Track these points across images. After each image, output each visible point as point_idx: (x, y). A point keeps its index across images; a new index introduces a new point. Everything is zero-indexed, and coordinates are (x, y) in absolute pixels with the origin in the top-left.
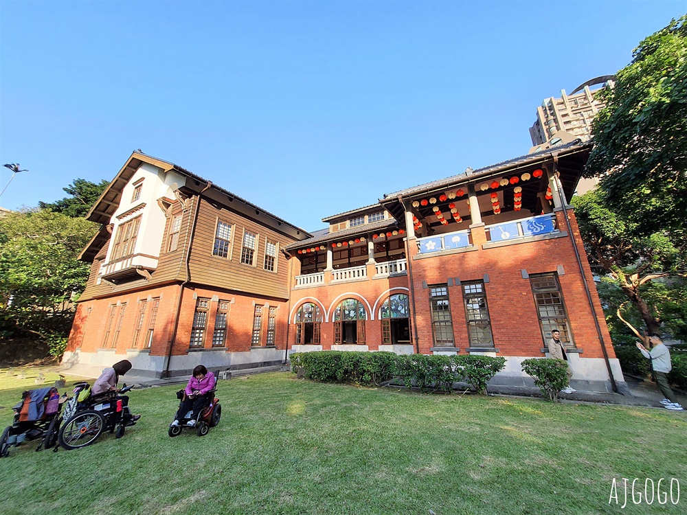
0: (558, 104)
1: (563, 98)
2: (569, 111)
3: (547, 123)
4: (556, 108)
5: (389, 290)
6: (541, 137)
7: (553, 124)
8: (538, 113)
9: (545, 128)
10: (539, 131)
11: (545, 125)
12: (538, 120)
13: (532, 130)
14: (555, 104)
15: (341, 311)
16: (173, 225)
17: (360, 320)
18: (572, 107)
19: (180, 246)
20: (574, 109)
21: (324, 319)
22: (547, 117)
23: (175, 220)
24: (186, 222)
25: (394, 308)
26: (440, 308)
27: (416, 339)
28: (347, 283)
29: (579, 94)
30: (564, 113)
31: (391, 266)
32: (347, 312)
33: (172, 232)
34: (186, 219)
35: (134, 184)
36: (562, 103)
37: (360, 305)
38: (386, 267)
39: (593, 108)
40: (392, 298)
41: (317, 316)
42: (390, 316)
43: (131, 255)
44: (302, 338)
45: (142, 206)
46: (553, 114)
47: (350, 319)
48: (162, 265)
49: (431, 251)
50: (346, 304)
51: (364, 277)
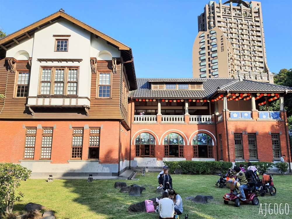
0: (217, 7)
1: (220, 5)
2: (221, 14)
3: (209, 18)
4: (216, 10)
5: (198, 131)
6: (204, 25)
7: (212, 20)
8: (205, 8)
9: (207, 20)
10: (203, 20)
11: (208, 19)
12: (204, 13)
13: (199, 18)
14: (215, 7)
15: (168, 139)
16: (100, 79)
17: (180, 144)
18: (223, 13)
19: (115, 96)
20: (223, 14)
21: (157, 143)
22: (210, 14)
23: (101, 75)
24: (117, 81)
25: (199, 139)
26: (238, 143)
27: (229, 156)
28: (173, 124)
29: (227, 6)
30: (219, 14)
31: (198, 118)
32: (171, 140)
33: (100, 84)
34: (116, 78)
35: (54, 36)
36: (219, 8)
37: (180, 137)
38: (195, 118)
39: (232, 18)
40: (198, 135)
41: (151, 141)
42: (197, 144)
43: (76, 97)
44: (140, 154)
45: (79, 61)
46: (213, 13)
47: (174, 144)
48: (96, 106)
49: (235, 118)
50: (171, 136)
51: (183, 122)
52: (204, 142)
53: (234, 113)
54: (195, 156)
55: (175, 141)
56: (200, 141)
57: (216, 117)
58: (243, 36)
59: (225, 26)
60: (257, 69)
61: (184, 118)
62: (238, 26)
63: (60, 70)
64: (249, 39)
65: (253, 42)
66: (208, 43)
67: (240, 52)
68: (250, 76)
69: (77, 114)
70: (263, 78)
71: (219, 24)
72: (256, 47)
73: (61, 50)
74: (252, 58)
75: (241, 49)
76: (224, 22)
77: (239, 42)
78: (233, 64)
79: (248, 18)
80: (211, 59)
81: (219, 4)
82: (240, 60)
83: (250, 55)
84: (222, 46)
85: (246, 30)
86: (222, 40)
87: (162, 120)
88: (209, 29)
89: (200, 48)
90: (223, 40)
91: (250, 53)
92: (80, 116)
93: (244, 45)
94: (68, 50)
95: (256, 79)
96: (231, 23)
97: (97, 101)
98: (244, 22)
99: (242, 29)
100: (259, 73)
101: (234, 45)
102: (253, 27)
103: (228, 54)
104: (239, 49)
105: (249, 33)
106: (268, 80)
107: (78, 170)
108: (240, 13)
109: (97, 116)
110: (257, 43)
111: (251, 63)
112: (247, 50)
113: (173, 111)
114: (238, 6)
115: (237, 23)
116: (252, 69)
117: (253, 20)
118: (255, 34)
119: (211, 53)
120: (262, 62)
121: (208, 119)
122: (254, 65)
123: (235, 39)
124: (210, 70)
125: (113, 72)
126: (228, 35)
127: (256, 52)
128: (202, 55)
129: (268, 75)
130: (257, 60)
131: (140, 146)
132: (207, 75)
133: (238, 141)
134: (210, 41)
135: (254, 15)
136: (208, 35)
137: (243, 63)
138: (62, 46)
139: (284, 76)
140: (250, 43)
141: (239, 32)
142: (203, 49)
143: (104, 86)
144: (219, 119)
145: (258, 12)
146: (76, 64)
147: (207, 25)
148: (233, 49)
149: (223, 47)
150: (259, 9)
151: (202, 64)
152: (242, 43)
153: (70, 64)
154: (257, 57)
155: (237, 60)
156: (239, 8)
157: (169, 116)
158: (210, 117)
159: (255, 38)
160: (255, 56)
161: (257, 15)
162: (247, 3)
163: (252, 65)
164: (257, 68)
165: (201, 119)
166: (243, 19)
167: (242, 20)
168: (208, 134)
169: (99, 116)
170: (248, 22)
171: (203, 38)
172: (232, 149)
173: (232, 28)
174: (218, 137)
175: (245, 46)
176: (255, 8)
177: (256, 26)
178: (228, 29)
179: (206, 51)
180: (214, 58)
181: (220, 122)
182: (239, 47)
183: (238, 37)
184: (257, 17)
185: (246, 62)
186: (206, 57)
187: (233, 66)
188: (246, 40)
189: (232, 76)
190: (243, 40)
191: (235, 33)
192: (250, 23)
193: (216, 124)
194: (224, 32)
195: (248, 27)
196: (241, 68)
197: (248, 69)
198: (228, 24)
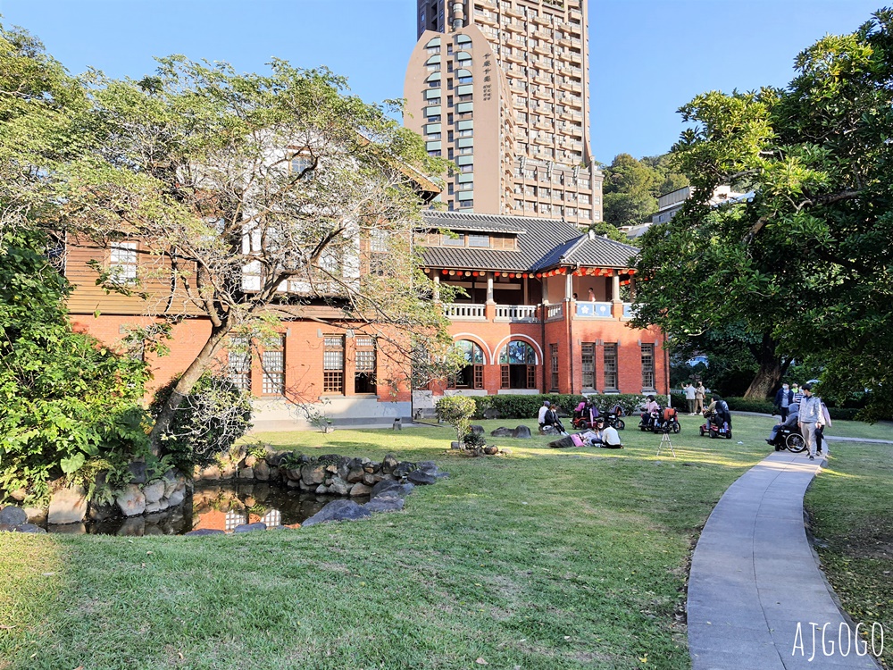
5: (510, 336)
6: (435, 8)
17: (476, 363)
25: (511, 353)
26: (587, 361)
27: (572, 384)
28: (464, 322)
31: (511, 311)
33: (372, 249)
37: (476, 348)
38: (506, 311)
40: (510, 344)
42: (508, 362)
49: (585, 314)
51: (482, 317)
52: (520, 358)
53: (582, 306)
54: (504, 386)
55: (467, 357)
56: (514, 356)
57: (544, 309)
58: (538, 59)
59: (492, 23)
60: (565, 156)
61: (485, 310)
62: (526, 27)
64: (551, 71)
65: (561, 78)
66: (450, 70)
67: (527, 103)
68: (548, 173)
70: (579, 181)
71: (479, 16)
72: (567, 93)
74: (557, 123)
75: (531, 96)
76: (491, 10)
77: (526, 74)
78: (511, 136)
79: (553, 6)
80: (456, 118)
82: (525, 125)
83: (552, 116)
84: (488, 83)
85: (546, 41)
86: (486, 68)
88: (451, 23)
89: (427, 82)
90: (489, 67)
91: (553, 109)
92: (338, 313)
93: (538, 84)
95: (562, 182)
96: (510, 16)
98: (543, 18)
99: (537, 39)
100: (570, 168)
101: (514, 81)
102: (564, 37)
103: (502, 110)
104: (525, 94)
105: (552, 52)
106: (590, 187)
107: (341, 414)
110: (570, 82)
111: (553, 139)
112: (546, 101)
115: (524, 18)
116: (553, 155)
117: (566, 16)
118: (566, 56)
119: (456, 100)
120: (579, 139)
121: (528, 313)
122: (561, 145)
123: (518, 64)
124: (450, 150)
126: (499, 50)
127: (566, 108)
128: (430, 103)
129: (591, 176)
130: (568, 130)
133: (587, 357)
134: (455, 65)
136: (450, 45)
137: (533, 134)
139: (623, 174)
140: (553, 80)
141: (529, 45)
142: (435, 84)
143: (380, 255)
144: (552, 313)
147: (447, 11)
148: (512, 93)
149: (489, 86)
151: (430, 129)
152: (534, 78)
154: (567, 123)
155: (520, 126)
158: (533, 308)
160: (564, 120)
161: (575, 2)
163: (554, 142)
164: (567, 153)
165: (516, 312)
166: (541, 9)
167: (537, 10)
168: (527, 343)
170: (552, 20)
171: (434, 51)
172: (577, 372)
173: (510, 32)
174: (547, 349)
175: (542, 87)
177: (572, 35)
178: (502, 32)
179: (442, 92)
180: (465, 116)
181: (555, 321)
182: (526, 89)
183: (526, 59)
184: (576, 8)
185: (542, 133)
186: (442, 110)
187: (511, 143)
188: (545, 71)
189: (507, 172)
190: (538, 72)
191: (519, 49)
192: (557, 22)
193: (543, 324)
194: (492, 41)
195: (552, 36)
196: (527, 149)
197: (545, 154)
198: (502, 18)
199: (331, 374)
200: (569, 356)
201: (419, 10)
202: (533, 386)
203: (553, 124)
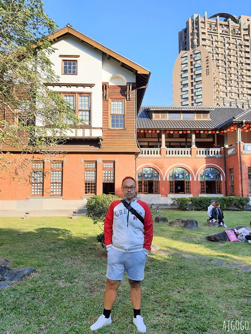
0: (202, 22)
2: (206, 31)
3: (192, 34)
4: (201, 25)
5: (206, 165)
6: (186, 43)
7: (196, 37)
8: (187, 23)
9: (190, 37)
10: (185, 37)
11: (191, 35)
12: (186, 28)
13: (180, 34)
14: (200, 21)
15: (173, 175)
16: (112, 108)
17: (186, 180)
18: (208, 29)
19: (129, 127)
20: (209, 31)
21: (162, 178)
22: (193, 29)
23: (112, 103)
24: (131, 109)
25: (206, 174)
27: (242, 191)
28: (179, 158)
29: (213, 20)
30: (203, 31)
31: (206, 151)
32: (177, 175)
33: (112, 113)
34: (130, 107)
35: (61, 56)
36: (204, 23)
37: (186, 172)
38: (203, 151)
39: (219, 35)
40: (206, 170)
41: (155, 176)
42: (204, 179)
43: (89, 127)
44: (143, 190)
45: (91, 86)
46: (198, 29)
47: (179, 180)
48: (109, 137)
49: (250, 151)
50: (176, 171)
51: (189, 155)
52: (212, 177)
53: (248, 146)
54: (202, 192)
55: (181, 176)
56: (208, 176)
57: (225, 150)
58: (230, 57)
59: (210, 45)
61: (191, 152)
62: (224, 45)
63: (69, 96)
64: (237, 62)
65: (241, 65)
66: (192, 65)
67: (226, 76)
68: (236, 104)
69: (89, 146)
71: (204, 43)
72: (244, 70)
73: (70, 73)
74: (240, 83)
75: (228, 73)
76: (209, 40)
77: (225, 64)
78: (219, 89)
79: (236, 35)
80: (194, 84)
81: (204, 18)
82: (225, 85)
83: (237, 80)
84: (208, 68)
85: (234, 50)
86: (207, 62)
87: (167, 154)
88: (192, 48)
89: (182, 71)
91: (238, 78)
92: (92, 149)
93: (231, 68)
94: (77, 73)
96: (217, 42)
97: (110, 132)
98: (232, 41)
99: (230, 49)
100: (246, 101)
101: (220, 67)
102: (242, 47)
103: (214, 78)
104: (225, 72)
105: (237, 54)
108: (227, 30)
109: (111, 149)
110: (245, 66)
111: (238, 90)
112: (234, 74)
113: (179, 144)
114: (225, 21)
115: (224, 42)
116: (239, 96)
117: (242, 39)
118: (243, 55)
119: (194, 77)
121: (216, 153)
122: (242, 92)
123: (222, 60)
124: (192, 97)
125: (126, 99)
126: (213, 55)
127: (244, 76)
128: (184, 79)
130: (245, 86)
131: (143, 182)
132: (189, 102)
134: (194, 63)
135: (243, 32)
136: (191, 55)
137: (229, 89)
138: (70, 68)
140: (237, 65)
141: (226, 52)
142: (185, 71)
143: (117, 115)
144: (230, 152)
145: (248, 29)
146: (87, 89)
147: (190, 43)
148: (219, 72)
149: (208, 70)
150: (249, 26)
151: (184, 89)
152: (229, 66)
153: (81, 89)
154: (245, 82)
155: (223, 85)
156: (227, 23)
157: (174, 149)
158: (219, 150)
159: (244, 60)
160: (243, 82)
161: (247, 33)
162: (236, 17)
164: (245, 95)
165: (209, 152)
166: (231, 37)
167: (229, 38)
168: (216, 169)
169: (113, 149)
170: (236, 41)
171: (185, 58)
172: (245, 184)
173: (218, 48)
174: (228, 171)
176: (245, 24)
177: (245, 46)
178: (214, 49)
179: (188, 74)
180: (198, 83)
181: (231, 155)
182: (226, 70)
183: (225, 58)
184: (247, 35)
185: (233, 87)
186: (189, 81)
187: (219, 92)
188: (234, 62)
189: (218, 104)
190: (230, 63)
191: (222, 54)
192: (239, 42)
193: (225, 158)
194: (210, 52)
195: (236, 47)
196: (226, 95)
197: (235, 96)
198: (214, 43)
199: (89, 184)
200: (240, 174)
201: (179, 45)
202: (220, 192)
203: (238, 84)
